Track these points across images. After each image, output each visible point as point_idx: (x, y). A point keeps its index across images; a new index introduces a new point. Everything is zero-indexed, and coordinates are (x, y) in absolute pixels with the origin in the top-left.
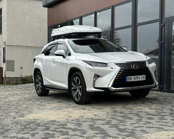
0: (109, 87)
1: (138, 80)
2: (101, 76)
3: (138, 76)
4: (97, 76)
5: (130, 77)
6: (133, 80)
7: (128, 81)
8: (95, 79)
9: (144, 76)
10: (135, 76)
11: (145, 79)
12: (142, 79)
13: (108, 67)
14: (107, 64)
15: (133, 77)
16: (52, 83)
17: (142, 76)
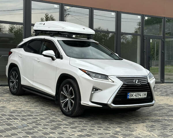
0: (108, 103)
1: (140, 97)
2: (100, 89)
3: (140, 93)
4: (95, 89)
5: (132, 93)
6: (134, 97)
7: (130, 98)
8: (93, 92)
9: (145, 93)
10: (137, 93)
11: (146, 97)
12: (144, 97)
13: (109, 80)
14: (108, 76)
15: (134, 94)
16: (33, 84)
17: (144, 93)
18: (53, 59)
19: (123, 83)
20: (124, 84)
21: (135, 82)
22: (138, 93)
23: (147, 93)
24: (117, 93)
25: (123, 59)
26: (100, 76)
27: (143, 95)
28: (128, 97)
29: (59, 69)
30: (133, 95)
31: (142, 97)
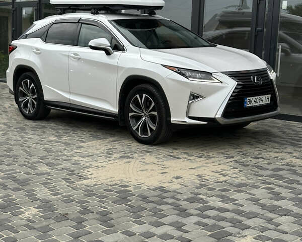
0: (217, 117)
1: (261, 103)
2: (201, 97)
3: (261, 97)
4: (194, 97)
5: (250, 98)
6: (254, 104)
7: (247, 106)
8: (190, 102)
9: (268, 96)
10: (256, 97)
11: (269, 102)
12: (266, 103)
13: (213, 80)
14: (211, 73)
15: (254, 99)
16: (70, 98)
17: (266, 96)
18: (108, 53)
19: (237, 83)
20: (238, 85)
21: (254, 79)
22: (258, 97)
23: (270, 95)
24: (229, 100)
25: (216, 46)
26: (198, 75)
27: (265, 100)
28: (245, 105)
29: (122, 68)
30: (253, 101)
31: (264, 103)
